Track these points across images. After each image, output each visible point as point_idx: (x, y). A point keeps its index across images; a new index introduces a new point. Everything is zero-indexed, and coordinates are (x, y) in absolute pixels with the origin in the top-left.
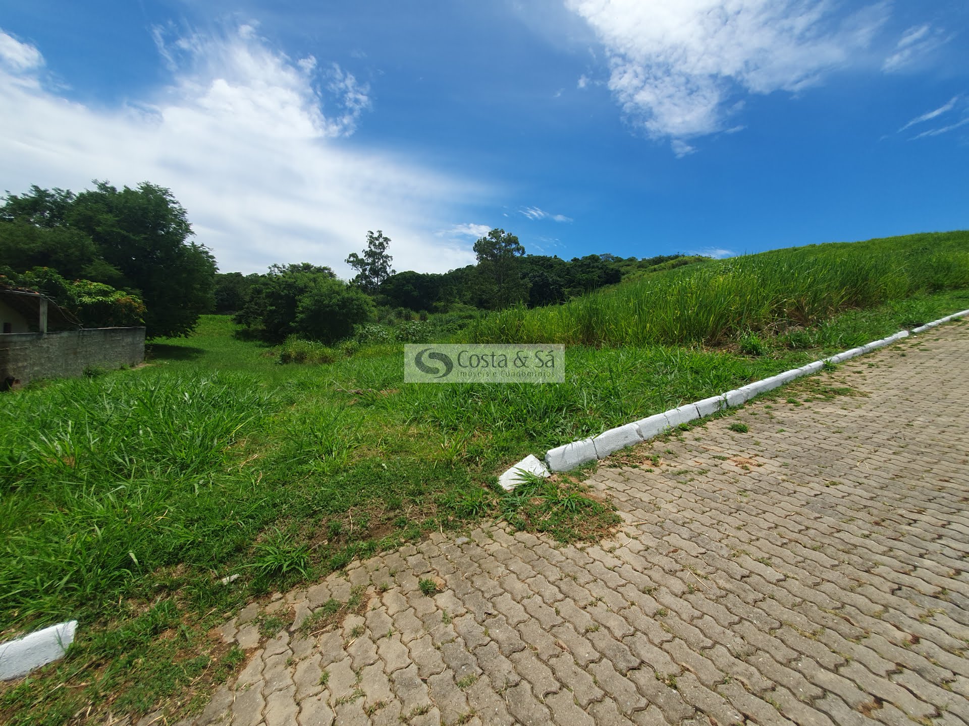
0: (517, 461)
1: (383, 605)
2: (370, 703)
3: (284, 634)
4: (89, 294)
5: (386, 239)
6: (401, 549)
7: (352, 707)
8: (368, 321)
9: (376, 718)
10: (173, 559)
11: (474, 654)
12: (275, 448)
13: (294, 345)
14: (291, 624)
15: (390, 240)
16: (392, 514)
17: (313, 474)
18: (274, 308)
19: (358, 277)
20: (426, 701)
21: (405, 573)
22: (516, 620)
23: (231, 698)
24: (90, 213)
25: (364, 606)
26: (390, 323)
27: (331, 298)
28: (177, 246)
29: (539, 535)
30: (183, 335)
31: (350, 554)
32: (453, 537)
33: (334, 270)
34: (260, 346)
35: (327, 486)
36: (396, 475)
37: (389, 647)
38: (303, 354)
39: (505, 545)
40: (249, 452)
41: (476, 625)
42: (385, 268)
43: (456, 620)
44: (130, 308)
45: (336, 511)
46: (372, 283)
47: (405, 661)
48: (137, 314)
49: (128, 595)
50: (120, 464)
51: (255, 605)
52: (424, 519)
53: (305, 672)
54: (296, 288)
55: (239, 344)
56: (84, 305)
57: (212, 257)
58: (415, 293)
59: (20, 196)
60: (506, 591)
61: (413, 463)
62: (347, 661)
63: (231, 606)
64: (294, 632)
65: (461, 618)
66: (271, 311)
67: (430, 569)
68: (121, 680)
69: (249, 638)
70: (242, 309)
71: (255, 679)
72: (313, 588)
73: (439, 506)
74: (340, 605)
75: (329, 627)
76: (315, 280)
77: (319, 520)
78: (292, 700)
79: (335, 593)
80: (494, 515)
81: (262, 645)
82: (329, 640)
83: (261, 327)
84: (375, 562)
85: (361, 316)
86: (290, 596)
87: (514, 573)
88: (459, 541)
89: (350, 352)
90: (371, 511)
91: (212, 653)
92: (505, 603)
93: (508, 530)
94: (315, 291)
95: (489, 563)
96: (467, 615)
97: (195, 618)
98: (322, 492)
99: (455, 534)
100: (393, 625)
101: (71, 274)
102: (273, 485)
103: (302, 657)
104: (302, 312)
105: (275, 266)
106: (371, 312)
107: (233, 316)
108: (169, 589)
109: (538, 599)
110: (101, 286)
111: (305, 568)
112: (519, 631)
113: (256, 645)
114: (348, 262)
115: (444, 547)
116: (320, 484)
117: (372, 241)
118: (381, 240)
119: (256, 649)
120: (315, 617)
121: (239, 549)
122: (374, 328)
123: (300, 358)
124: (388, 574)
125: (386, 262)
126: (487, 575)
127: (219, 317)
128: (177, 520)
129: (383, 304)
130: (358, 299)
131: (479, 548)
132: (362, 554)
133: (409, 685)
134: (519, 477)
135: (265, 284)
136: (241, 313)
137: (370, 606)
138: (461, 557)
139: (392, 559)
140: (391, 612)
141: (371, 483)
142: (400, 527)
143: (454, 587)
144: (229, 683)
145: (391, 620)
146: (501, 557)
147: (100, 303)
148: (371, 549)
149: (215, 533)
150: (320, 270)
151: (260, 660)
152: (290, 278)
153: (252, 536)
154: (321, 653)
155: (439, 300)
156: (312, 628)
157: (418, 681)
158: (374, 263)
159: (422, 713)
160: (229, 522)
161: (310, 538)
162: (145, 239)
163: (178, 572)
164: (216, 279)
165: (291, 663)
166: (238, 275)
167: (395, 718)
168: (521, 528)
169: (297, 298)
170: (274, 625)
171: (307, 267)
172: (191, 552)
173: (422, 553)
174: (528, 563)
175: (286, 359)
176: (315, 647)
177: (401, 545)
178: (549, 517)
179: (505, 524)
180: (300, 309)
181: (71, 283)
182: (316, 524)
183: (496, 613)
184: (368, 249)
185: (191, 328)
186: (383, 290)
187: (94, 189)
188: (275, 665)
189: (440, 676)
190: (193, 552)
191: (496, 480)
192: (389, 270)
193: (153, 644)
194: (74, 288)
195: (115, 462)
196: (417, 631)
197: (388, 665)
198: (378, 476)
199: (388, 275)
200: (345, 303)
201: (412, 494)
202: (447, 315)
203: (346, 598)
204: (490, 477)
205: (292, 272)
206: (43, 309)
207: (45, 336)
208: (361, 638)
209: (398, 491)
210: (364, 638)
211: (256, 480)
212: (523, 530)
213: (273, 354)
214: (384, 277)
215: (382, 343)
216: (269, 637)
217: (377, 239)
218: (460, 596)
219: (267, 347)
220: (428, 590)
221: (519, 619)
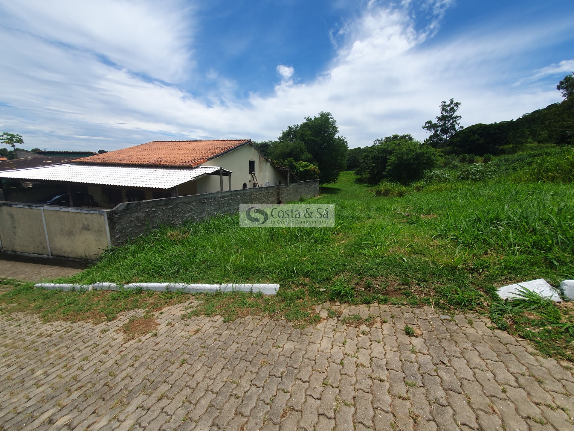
0: (522, 280)
1: (382, 328)
2: (359, 362)
3: (336, 318)
4: (302, 167)
5: (457, 104)
6: (403, 307)
7: (351, 359)
8: (433, 167)
9: (359, 369)
10: (306, 275)
11: (422, 376)
12: (352, 240)
13: (384, 185)
14: (340, 317)
15: (460, 104)
16: (402, 287)
17: (365, 255)
18: (375, 164)
19: (431, 137)
20: (384, 377)
21: (399, 319)
22: (462, 376)
23: (312, 330)
24: (303, 132)
25: (372, 324)
26: (455, 167)
27: (408, 155)
28: (332, 140)
29: (519, 339)
30: (333, 182)
31: (374, 299)
32: (440, 313)
33: (413, 135)
34: (367, 186)
35: (370, 263)
36: (411, 266)
37: (376, 347)
38: (388, 190)
39: (480, 332)
40: (342, 239)
41: (431, 363)
42: (454, 126)
43: (419, 355)
44: (314, 171)
45: (371, 276)
46: (442, 139)
47: (382, 356)
48: (316, 174)
49: (293, 283)
50: (298, 236)
51: (329, 303)
52: (423, 296)
53: (339, 336)
54: (387, 151)
55: (357, 186)
56: (300, 171)
57: (346, 142)
58: (481, 141)
59: (285, 131)
60: (464, 357)
61: (426, 262)
62: (356, 342)
63: (321, 300)
64: (340, 320)
65: (422, 355)
66: (373, 166)
67: (416, 324)
68: (287, 308)
69: (324, 314)
70: (359, 167)
71: (321, 329)
72: (353, 307)
73: (436, 292)
74: (361, 319)
75: (354, 325)
76: (399, 145)
77: (362, 278)
78: (331, 343)
79: (361, 313)
80: (481, 312)
81: (327, 319)
82: (352, 330)
83: (368, 176)
84: (386, 308)
85: (430, 164)
86: (343, 306)
87: (478, 351)
88: (443, 317)
89: (418, 189)
90: (390, 282)
91: (311, 313)
92: (459, 364)
93: (489, 325)
94: (398, 152)
95: (460, 338)
96: (427, 355)
97: (310, 299)
98: (366, 264)
99: (443, 312)
100: (383, 339)
101: (297, 160)
102: (346, 257)
103: (339, 330)
104: (390, 165)
105: (377, 140)
106: (437, 161)
107: (355, 171)
108: (304, 285)
109: (490, 375)
110: (306, 163)
111: (351, 297)
112: (461, 383)
113: (325, 318)
114: (424, 127)
115: (430, 316)
116: (367, 261)
117: (444, 109)
118: (452, 106)
119: (325, 319)
120: (349, 319)
121: (327, 279)
122: (438, 172)
123: (386, 193)
124: (390, 316)
125: (455, 121)
126: (454, 343)
127: (348, 172)
128: (309, 261)
129: (449, 153)
130: (427, 153)
131: (456, 326)
132: (380, 302)
133: (379, 366)
134: (521, 293)
135: (371, 152)
136: (358, 169)
137: (375, 325)
138: (440, 326)
139: (395, 310)
140: (384, 333)
141: (394, 267)
142: (406, 296)
143: (426, 338)
144: (313, 326)
145: (382, 336)
146: (472, 338)
147: (306, 170)
148: (386, 301)
149: (321, 270)
150: (403, 137)
151: (325, 324)
152: (384, 146)
153: (333, 276)
154: (347, 333)
155: (507, 143)
156: (347, 322)
157: (385, 368)
158: (445, 123)
159: (380, 380)
160: (325, 267)
161: (356, 285)
162: (320, 139)
163: (307, 280)
164: (348, 152)
165: (334, 330)
166: (359, 148)
167: (367, 374)
168: (504, 328)
169: (387, 157)
170: (333, 313)
171: (395, 137)
172: (311, 275)
173: (415, 314)
174: (496, 352)
175: (379, 193)
176: (345, 330)
177: (404, 305)
178: (538, 330)
179: (487, 320)
180: (389, 163)
181: (297, 163)
182: (360, 279)
183: (448, 364)
184: (440, 115)
185: (336, 179)
186: (449, 143)
187: (305, 121)
188: (329, 328)
189: (397, 373)
190: (312, 275)
191: (494, 289)
192: (457, 127)
193: (296, 302)
194: (297, 165)
195: (297, 235)
196: (394, 347)
197: (373, 353)
198: (399, 264)
199: (456, 131)
200: (418, 157)
201: (419, 280)
202: (515, 155)
203: (366, 317)
204: (489, 285)
205: (386, 142)
206: (289, 175)
207: (289, 185)
208: (366, 337)
209: (410, 276)
210: (367, 337)
211: (340, 252)
212: (505, 330)
213: (372, 191)
214: (452, 133)
215: (444, 182)
216: (330, 317)
217: (448, 106)
218: (428, 345)
219: (370, 187)
220: (409, 333)
221: (466, 377)
